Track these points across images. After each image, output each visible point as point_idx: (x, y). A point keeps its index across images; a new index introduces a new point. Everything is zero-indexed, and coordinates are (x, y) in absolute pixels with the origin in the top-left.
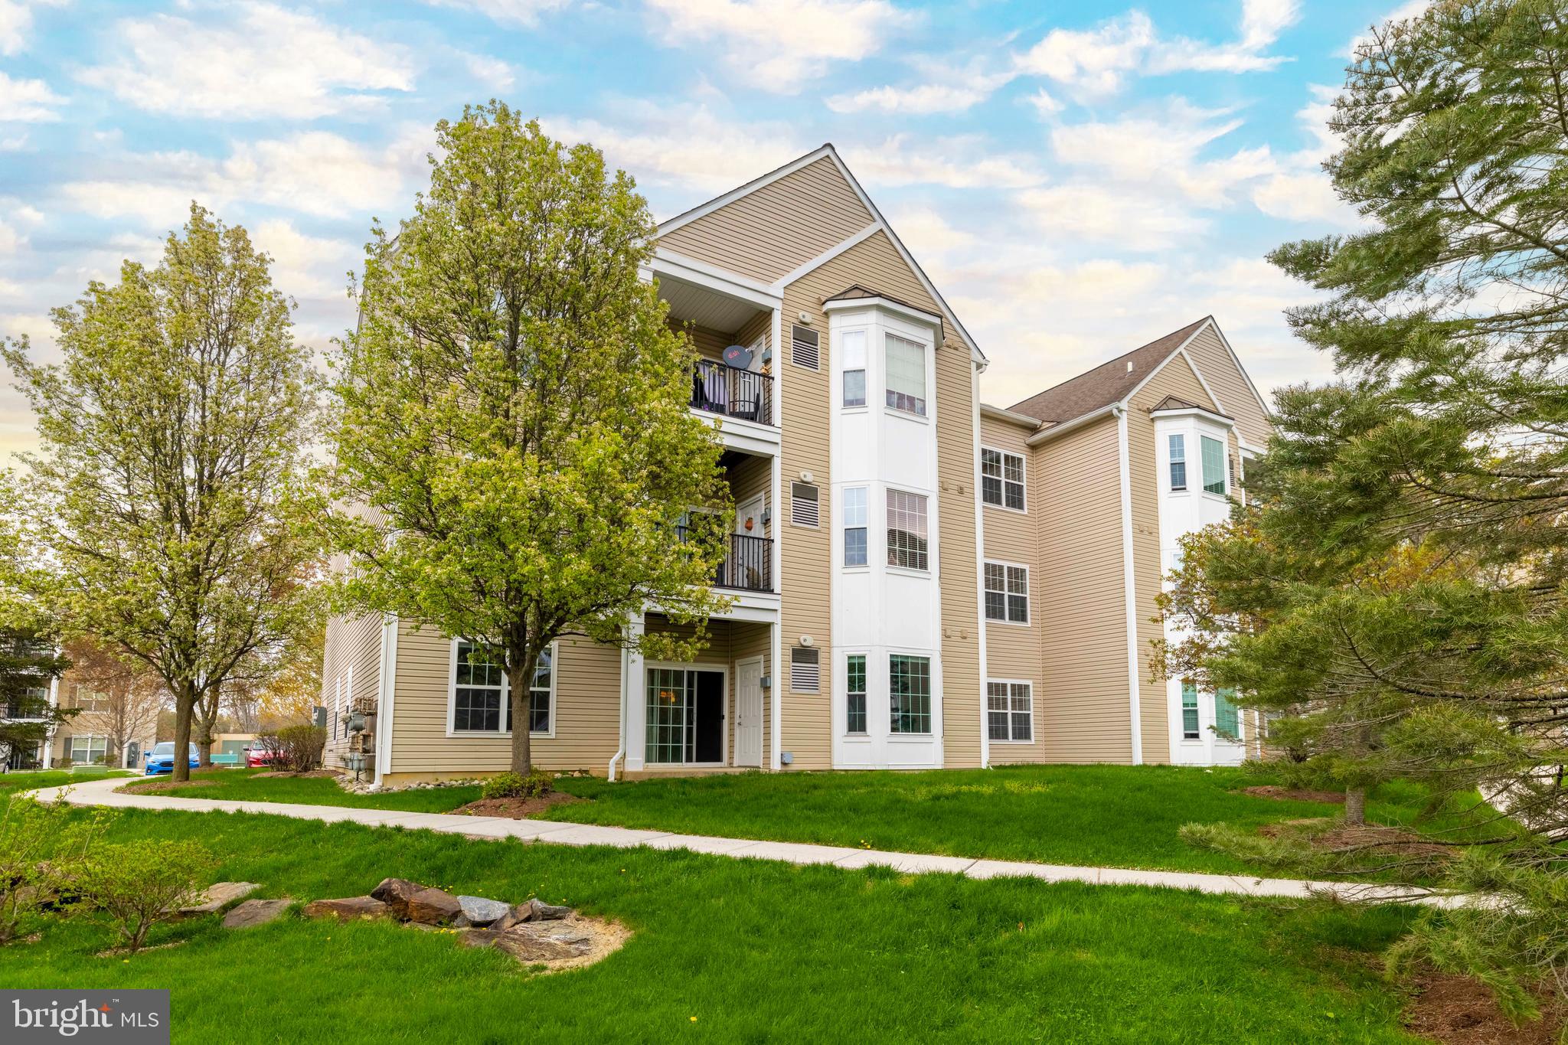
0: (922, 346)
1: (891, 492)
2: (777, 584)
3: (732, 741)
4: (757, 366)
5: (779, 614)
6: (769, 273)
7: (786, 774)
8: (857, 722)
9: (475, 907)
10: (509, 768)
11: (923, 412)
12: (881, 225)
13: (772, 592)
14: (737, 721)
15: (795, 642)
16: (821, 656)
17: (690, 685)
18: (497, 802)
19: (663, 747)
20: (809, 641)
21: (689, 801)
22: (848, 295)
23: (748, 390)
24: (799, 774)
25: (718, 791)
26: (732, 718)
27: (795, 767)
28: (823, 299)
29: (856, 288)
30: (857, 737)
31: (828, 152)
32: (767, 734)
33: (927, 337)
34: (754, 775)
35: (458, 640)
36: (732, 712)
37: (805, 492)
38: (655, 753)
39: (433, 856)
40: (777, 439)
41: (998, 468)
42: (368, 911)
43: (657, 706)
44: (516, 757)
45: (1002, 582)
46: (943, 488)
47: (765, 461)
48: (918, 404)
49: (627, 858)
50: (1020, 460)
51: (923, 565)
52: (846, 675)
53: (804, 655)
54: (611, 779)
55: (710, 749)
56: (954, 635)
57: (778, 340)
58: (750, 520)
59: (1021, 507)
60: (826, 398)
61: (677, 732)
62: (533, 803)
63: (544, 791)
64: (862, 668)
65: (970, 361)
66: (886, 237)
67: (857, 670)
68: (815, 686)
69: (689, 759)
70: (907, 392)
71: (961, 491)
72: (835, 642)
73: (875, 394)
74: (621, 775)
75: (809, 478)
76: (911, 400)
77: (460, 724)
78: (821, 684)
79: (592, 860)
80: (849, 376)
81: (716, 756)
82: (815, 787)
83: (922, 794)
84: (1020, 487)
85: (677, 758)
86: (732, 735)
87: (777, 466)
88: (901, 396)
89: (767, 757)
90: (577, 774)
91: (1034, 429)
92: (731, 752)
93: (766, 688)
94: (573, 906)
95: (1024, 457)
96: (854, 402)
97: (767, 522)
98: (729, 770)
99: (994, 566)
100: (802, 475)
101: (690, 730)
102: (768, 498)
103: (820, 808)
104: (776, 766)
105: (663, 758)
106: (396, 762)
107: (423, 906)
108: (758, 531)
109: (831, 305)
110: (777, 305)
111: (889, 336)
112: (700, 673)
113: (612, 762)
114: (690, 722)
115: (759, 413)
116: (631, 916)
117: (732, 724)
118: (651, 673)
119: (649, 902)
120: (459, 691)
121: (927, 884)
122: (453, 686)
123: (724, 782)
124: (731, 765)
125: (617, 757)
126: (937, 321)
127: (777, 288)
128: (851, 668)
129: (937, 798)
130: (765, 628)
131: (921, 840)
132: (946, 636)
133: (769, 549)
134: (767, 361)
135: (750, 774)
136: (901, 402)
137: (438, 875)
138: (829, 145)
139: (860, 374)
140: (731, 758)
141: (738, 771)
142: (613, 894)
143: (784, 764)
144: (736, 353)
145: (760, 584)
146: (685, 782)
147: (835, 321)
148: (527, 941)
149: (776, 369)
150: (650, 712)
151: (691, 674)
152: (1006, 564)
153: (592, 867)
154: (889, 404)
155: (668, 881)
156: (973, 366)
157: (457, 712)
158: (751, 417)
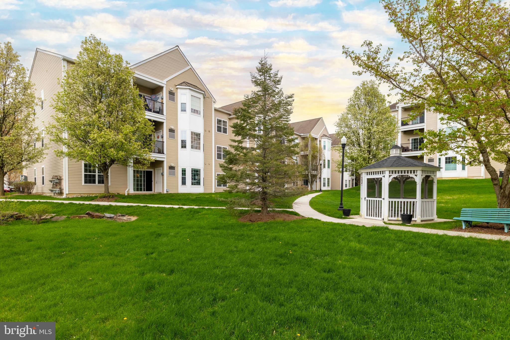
0: (200, 98)
1: (192, 133)
2: (165, 152)
3: (155, 187)
4: (160, 100)
5: (166, 159)
6: (163, 78)
7: (167, 194)
8: (184, 183)
9: (108, 215)
10: (104, 192)
11: (200, 114)
12: (190, 67)
13: (164, 153)
14: (156, 182)
15: (169, 165)
16: (176, 168)
17: (144, 174)
18: (102, 199)
19: (138, 187)
20: (173, 165)
21: (146, 199)
22: (182, 84)
23: (157, 106)
24: (170, 194)
25: (152, 197)
26: (154, 181)
27: (170, 192)
28: (176, 85)
29: (184, 82)
30: (184, 186)
31: (177, 47)
32: (163, 185)
33: (201, 96)
34: (160, 194)
35: (83, 163)
36: (154, 180)
37: (172, 131)
38: (136, 189)
39: (95, 208)
40: (165, 118)
41: (221, 124)
42: (85, 217)
43: (136, 178)
44: (105, 190)
45: (221, 151)
46: (205, 131)
47: (162, 123)
48: (199, 112)
49: (136, 207)
50: (226, 122)
51: (199, 149)
52: (181, 172)
53: (172, 168)
54: (126, 195)
55: (149, 188)
56: (207, 164)
57: (165, 94)
58: (158, 136)
59: (226, 133)
60: (177, 109)
61: (141, 185)
62: (110, 199)
63: (113, 197)
64: (185, 171)
65: (212, 101)
66: (192, 70)
67: (184, 172)
68: (174, 175)
69: (144, 191)
70: (196, 109)
71: (209, 132)
72: (179, 165)
73: (188, 109)
74: (128, 194)
75: (173, 128)
76: (197, 111)
77: (86, 182)
78: (176, 174)
79: (129, 207)
80: (183, 105)
81: (151, 190)
82: (173, 196)
83: (194, 197)
84: (226, 128)
85: (141, 190)
86: (154, 185)
87: (165, 125)
88: (195, 110)
89: (163, 190)
90: (116, 194)
91: (230, 115)
92: (154, 189)
93: (163, 175)
94: (127, 214)
95: (227, 121)
96: (184, 110)
97: (162, 137)
98: (154, 193)
99: (219, 147)
100: (171, 127)
101: (144, 184)
102: (163, 132)
103: (173, 199)
104: (165, 192)
105: (138, 190)
106: (70, 191)
107: (97, 215)
108: (160, 139)
109: (178, 87)
110: (165, 86)
111: (192, 95)
112: (146, 171)
113: (126, 191)
114: (144, 182)
115: (160, 112)
116: (138, 215)
117: (154, 183)
118: (134, 171)
119: (141, 213)
120: (85, 174)
121: (187, 209)
122: (83, 173)
123: (153, 195)
124: (154, 192)
125: (127, 190)
126: (203, 93)
127: (165, 81)
128: (183, 171)
129: (197, 198)
130: (162, 162)
131: (191, 204)
132: (205, 164)
133: (163, 144)
134: (162, 99)
135: (159, 194)
136: (195, 111)
137: (97, 211)
138: (178, 46)
139: (185, 104)
140: (154, 190)
141: (156, 193)
142: (134, 212)
143: (167, 192)
144: (154, 97)
145: (161, 151)
146: (144, 195)
147: (179, 90)
148: (120, 219)
149: (165, 101)
150: (134, 180)
151: (144, 171)
152: (222, 147)
153: (129, 209)
154: (192, 112)
155: (144, 210)
156: (213, 102)
157: (85, 179)
158: (158, 113)
